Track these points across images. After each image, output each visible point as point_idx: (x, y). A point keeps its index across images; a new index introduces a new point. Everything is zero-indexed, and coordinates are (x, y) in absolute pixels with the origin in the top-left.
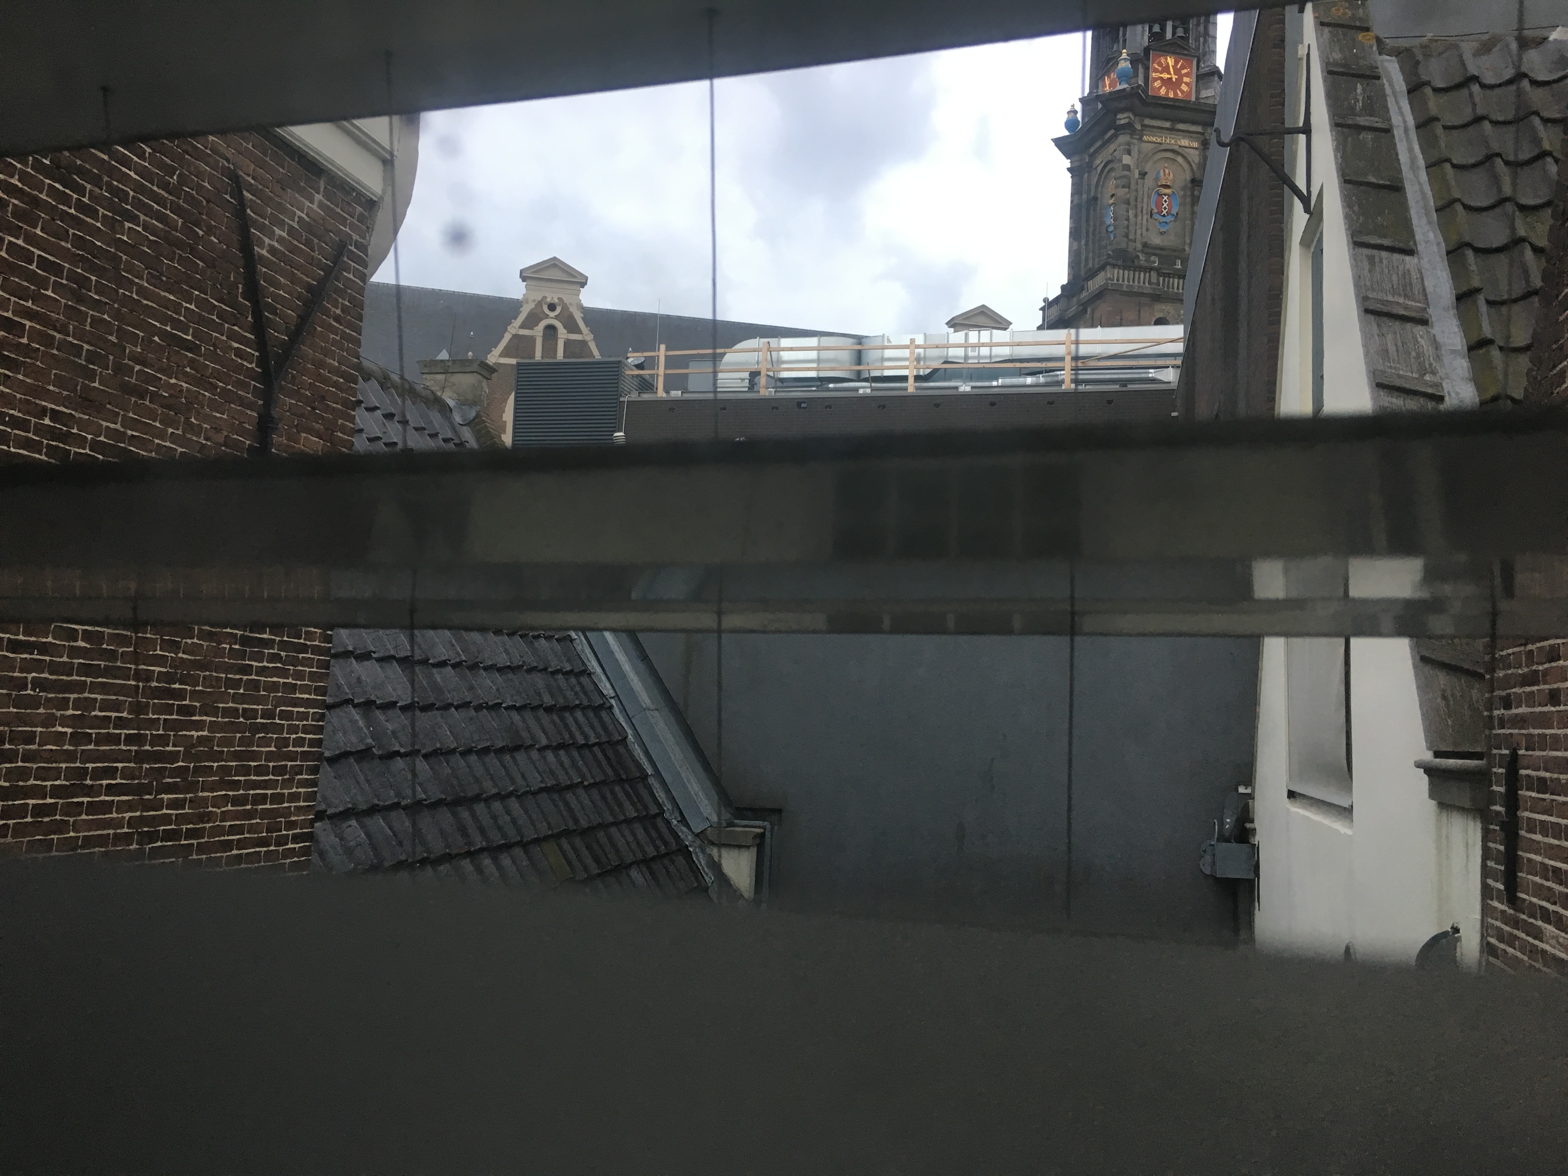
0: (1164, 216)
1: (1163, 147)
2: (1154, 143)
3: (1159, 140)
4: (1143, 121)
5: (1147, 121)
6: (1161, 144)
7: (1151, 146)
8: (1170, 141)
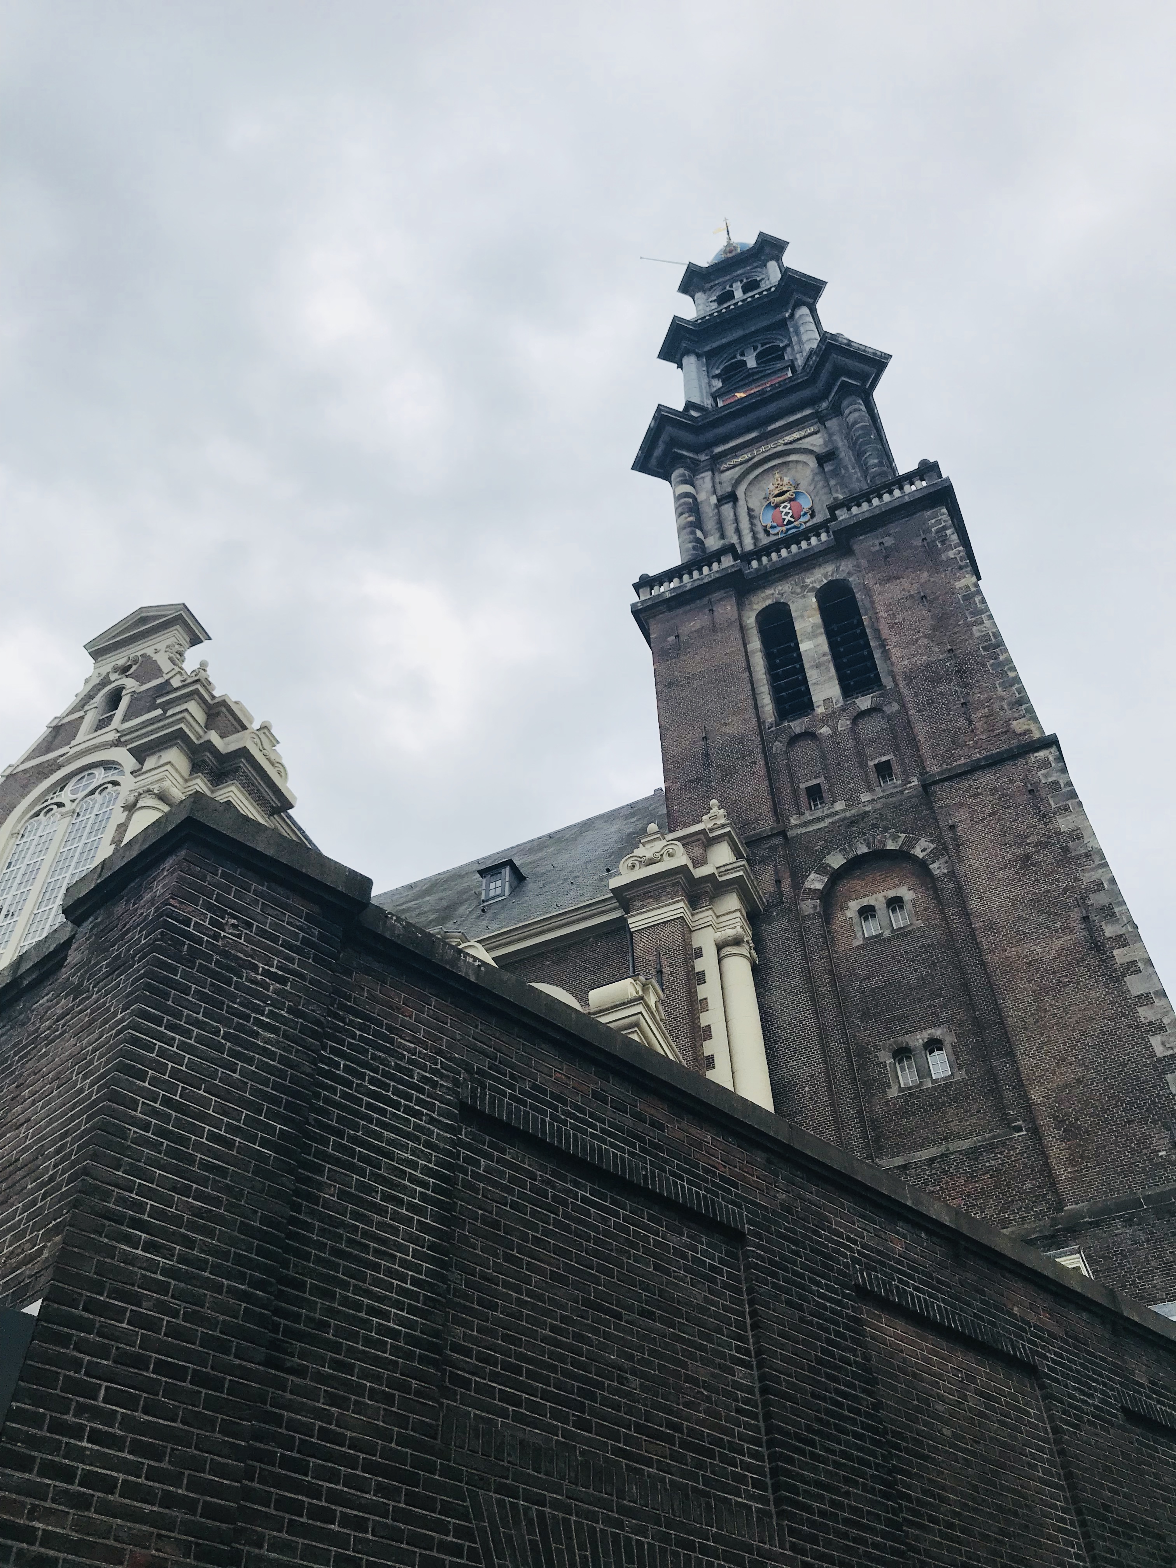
1: (757, 461)
2: (741, 463)
3: (748, 457)
4: (712, 452)
5: (718, 450)
6: (752, 459)
7: (738, 468)
8: (766, 448)
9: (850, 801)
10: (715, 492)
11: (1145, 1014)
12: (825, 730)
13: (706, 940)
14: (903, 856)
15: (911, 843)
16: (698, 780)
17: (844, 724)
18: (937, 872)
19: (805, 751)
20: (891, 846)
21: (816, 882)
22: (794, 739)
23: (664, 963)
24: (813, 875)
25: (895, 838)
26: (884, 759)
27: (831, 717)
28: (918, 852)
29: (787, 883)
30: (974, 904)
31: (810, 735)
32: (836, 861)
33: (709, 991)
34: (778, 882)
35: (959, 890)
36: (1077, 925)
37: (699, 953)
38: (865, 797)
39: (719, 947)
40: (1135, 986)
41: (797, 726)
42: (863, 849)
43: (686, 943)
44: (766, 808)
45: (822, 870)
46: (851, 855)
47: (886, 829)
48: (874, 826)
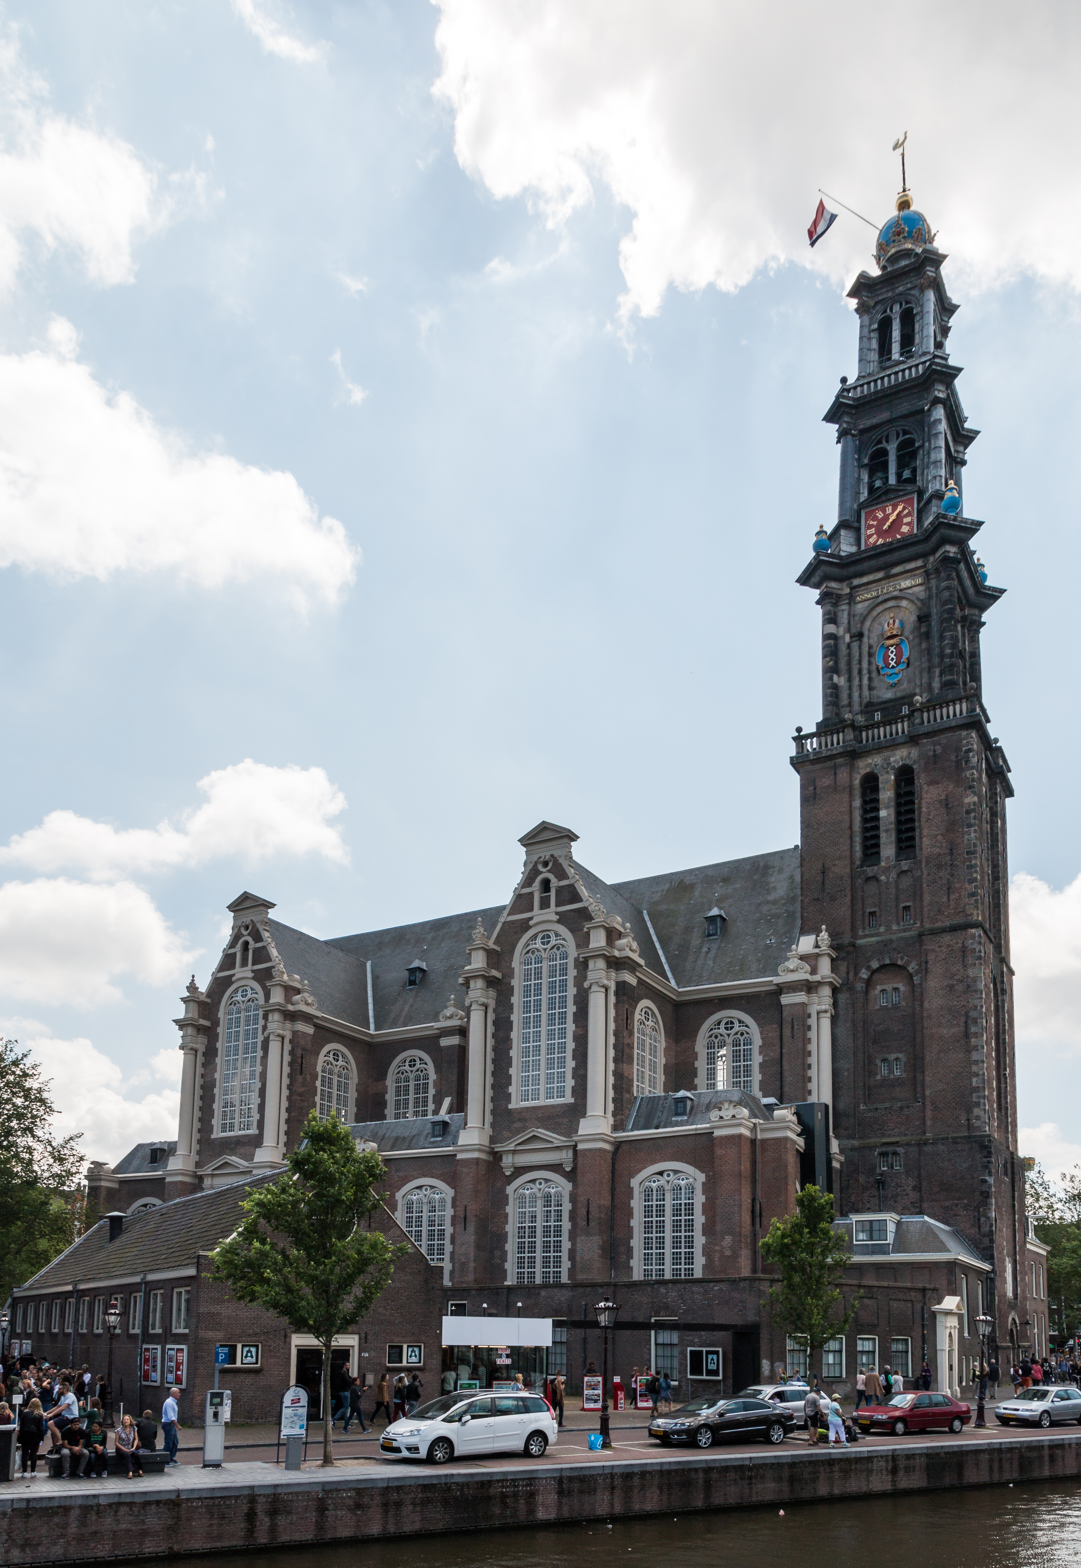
0: (893, 667)
1: (880, 599)
2: (870, 599)
3: (874, 594)
4: (852, 583)
5: (856, 582)
6: (878, 597)
7: (866, 604)
8: (889, 588)
9: (888, 929)
10: (849, 630)
11: (974, 1068)
12: (883, 878)
13: (813, 1010)
14: (903, 968)
15: (909, 962)
16: (818, 899)
17: (893, 875)
18: (915, 982)
19: (872, 888)
20: (899, 962)
21: (864, 974)
22: (868, 879)
23: (795, 1023)
24: (863, 970)
25: (902, 958)
26: (908, 904)
27: (887, 870)
28: (910, 969)
29: (851, 974)
30: (926, 1005)
31: (875, 878)
32: (875, 965)
33: (812, 1035)
34: (848, 973)
35: (922, 994)
36: (962, 1024)
37: (809, 1016)
38: (895, 927)
39: (818, 1013)
40: (975, 1056)
41: (870, 871)
42: (887, 962)
43: (804, 1011)
44: (848, 927)
45: (868, 968)
46: (882, 963)
47: (899, 953)
48: (895, 949)
